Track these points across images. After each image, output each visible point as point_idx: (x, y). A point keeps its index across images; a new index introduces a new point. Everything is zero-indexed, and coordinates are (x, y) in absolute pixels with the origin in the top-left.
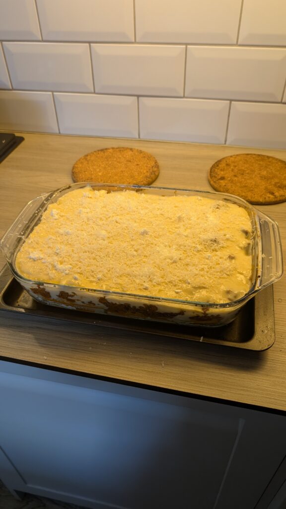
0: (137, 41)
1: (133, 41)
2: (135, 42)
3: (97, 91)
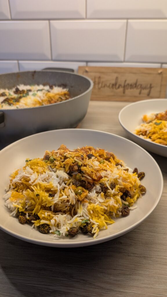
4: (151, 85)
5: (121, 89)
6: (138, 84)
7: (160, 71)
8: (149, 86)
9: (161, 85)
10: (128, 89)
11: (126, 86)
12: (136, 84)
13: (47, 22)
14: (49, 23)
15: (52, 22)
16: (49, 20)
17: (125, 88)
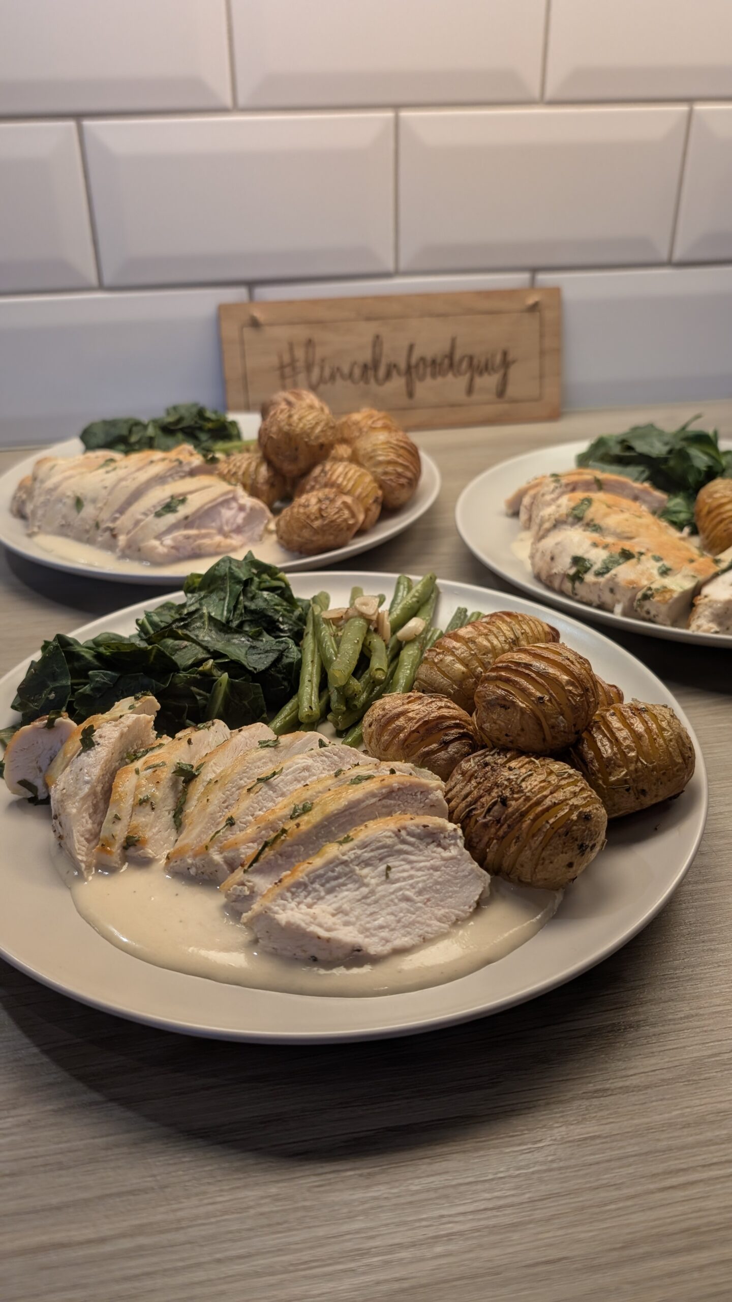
0: (242, 101)
1: (228, 101)
2: (236, 108)
3: (108, 280)
4: (505, 354)
5: (398, 383)
6: (457, 357)
7: (531, 301)
8: (498, 358)
9: (542, 353)
10: (422, 378)
11: (417, 366)
12: (451, 356)
13: (71, 124)
14: (80, 131)
15: (87, 123)
16: (78, 116)
17: (414, 375)
